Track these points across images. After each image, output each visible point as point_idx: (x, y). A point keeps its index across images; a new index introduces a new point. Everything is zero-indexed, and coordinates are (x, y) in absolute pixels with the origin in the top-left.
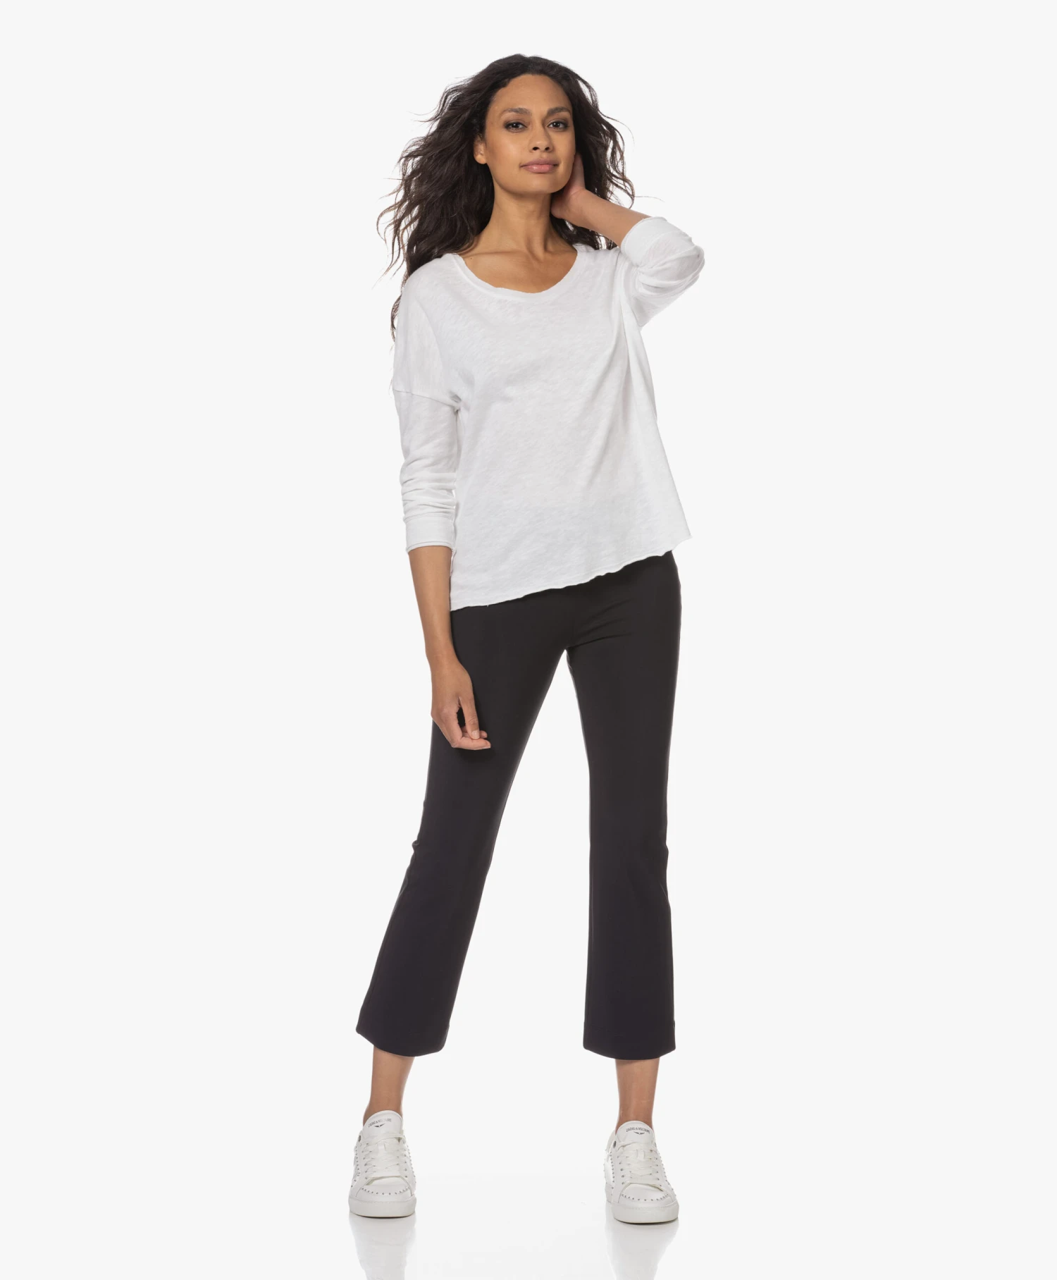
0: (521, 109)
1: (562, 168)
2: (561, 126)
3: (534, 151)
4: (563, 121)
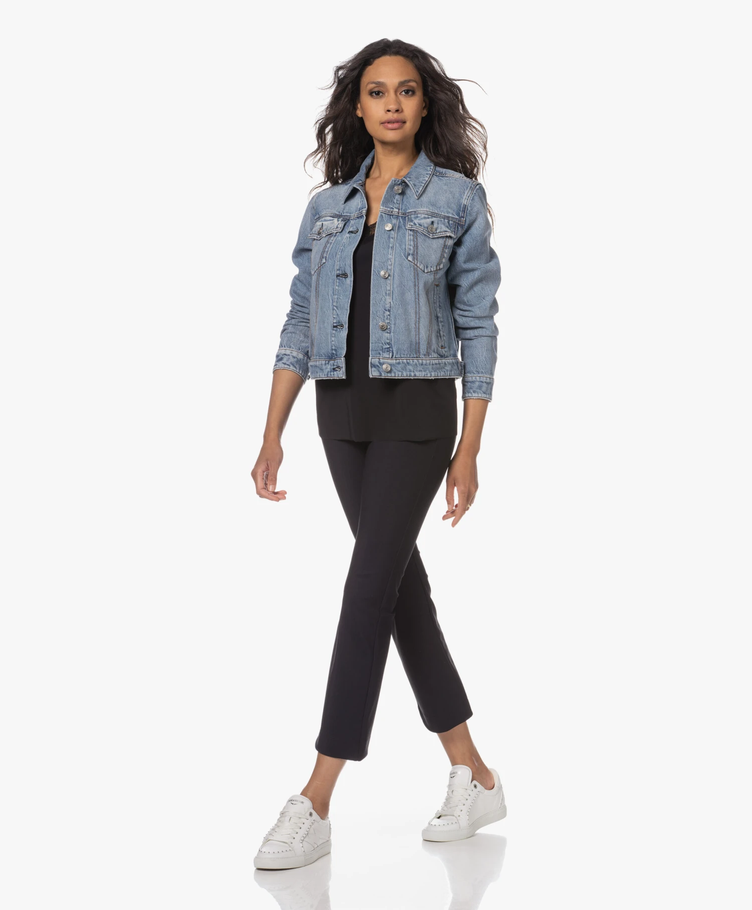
0: (379, 82)
1: (408, 125)
2: (410, 93)
3: (388, 112)
4: (412, 89)
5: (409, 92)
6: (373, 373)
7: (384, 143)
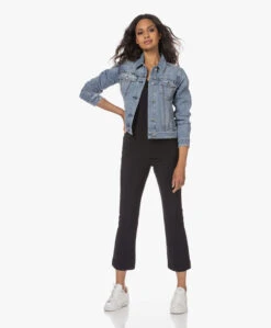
5: (152, 30)
6: (149, 137)
7: (147, 50)
